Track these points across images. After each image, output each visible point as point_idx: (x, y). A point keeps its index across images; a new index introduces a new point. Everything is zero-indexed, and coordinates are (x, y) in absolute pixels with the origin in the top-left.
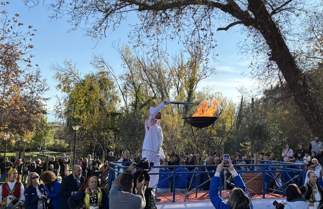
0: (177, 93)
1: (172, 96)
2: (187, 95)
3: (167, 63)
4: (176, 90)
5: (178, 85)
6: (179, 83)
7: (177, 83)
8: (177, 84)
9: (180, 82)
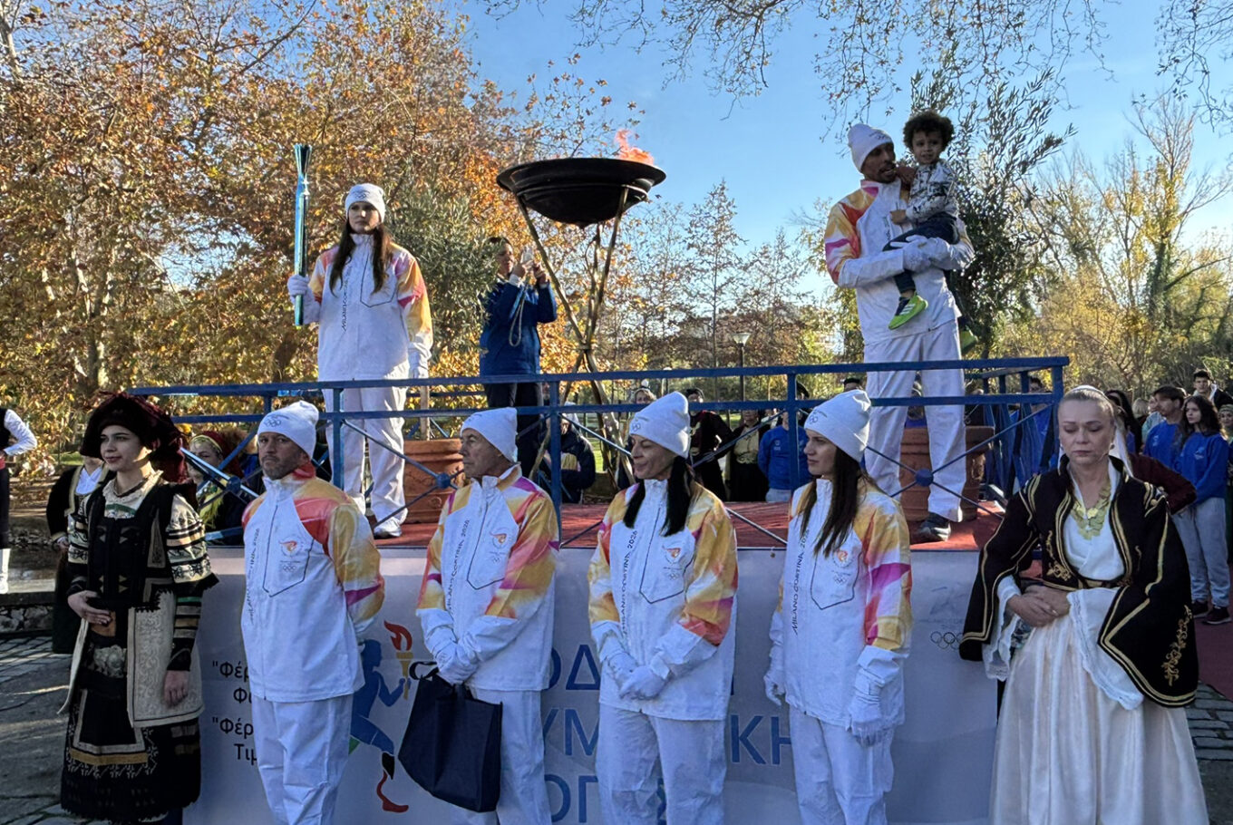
0: (1125, 255)
1: (1111, 263)
2: (1153, 257)
3: (1092, 178)
4: (1121, 246)
5: (1127, 232)
6: (1127, 227)
7: (1123, 227)
8: (1124, 229)
9: (1131, 223)
